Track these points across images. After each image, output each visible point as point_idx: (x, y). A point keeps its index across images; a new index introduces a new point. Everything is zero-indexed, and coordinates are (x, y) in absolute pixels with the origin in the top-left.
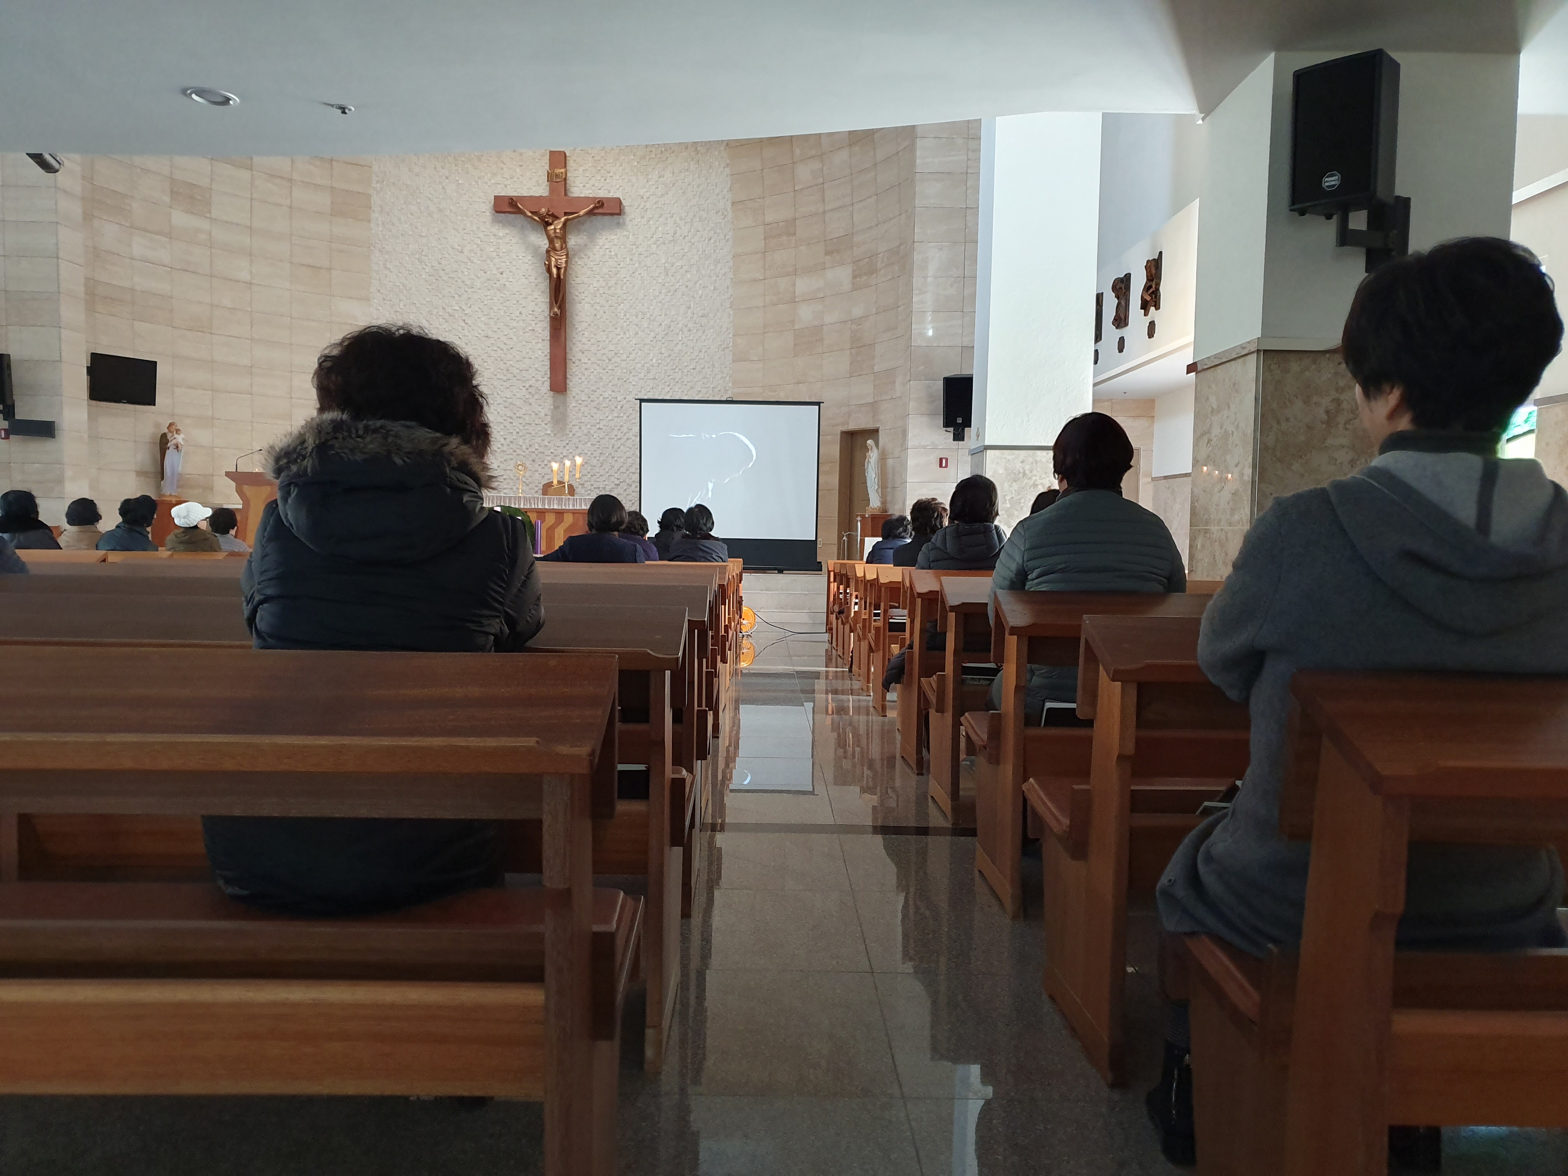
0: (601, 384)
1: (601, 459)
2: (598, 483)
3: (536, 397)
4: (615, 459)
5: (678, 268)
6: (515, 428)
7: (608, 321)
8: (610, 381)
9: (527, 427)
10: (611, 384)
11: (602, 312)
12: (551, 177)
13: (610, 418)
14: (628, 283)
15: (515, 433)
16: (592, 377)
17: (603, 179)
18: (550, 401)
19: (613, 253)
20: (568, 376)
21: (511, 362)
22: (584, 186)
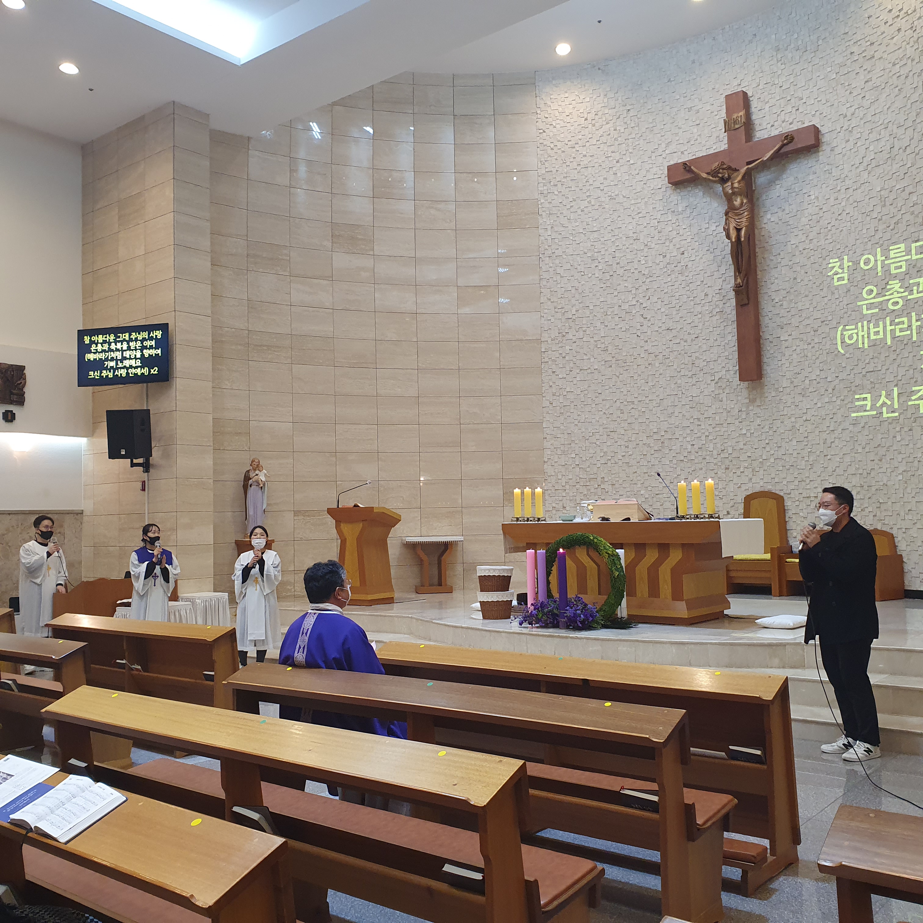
0: (807, 363)
1: (811, 459)
2: (808, 491)
3: (727, 391)
4: (829, 457)
5: (899, 191)
6: (703, 431)
7: (811, 282)
8: (818, 358)
9: (718, 429)
10: (818, 361)
11: (803, 272)
12: (729, 126)
13: (819, 405)
14: (834, 228)
15: (703, 438)
16: (795, 356)
17: (794, 109)
18: (745, 393)
19: (813, 197)
20: (765, 360)
21: (697, 354)
22: (772, 126)
